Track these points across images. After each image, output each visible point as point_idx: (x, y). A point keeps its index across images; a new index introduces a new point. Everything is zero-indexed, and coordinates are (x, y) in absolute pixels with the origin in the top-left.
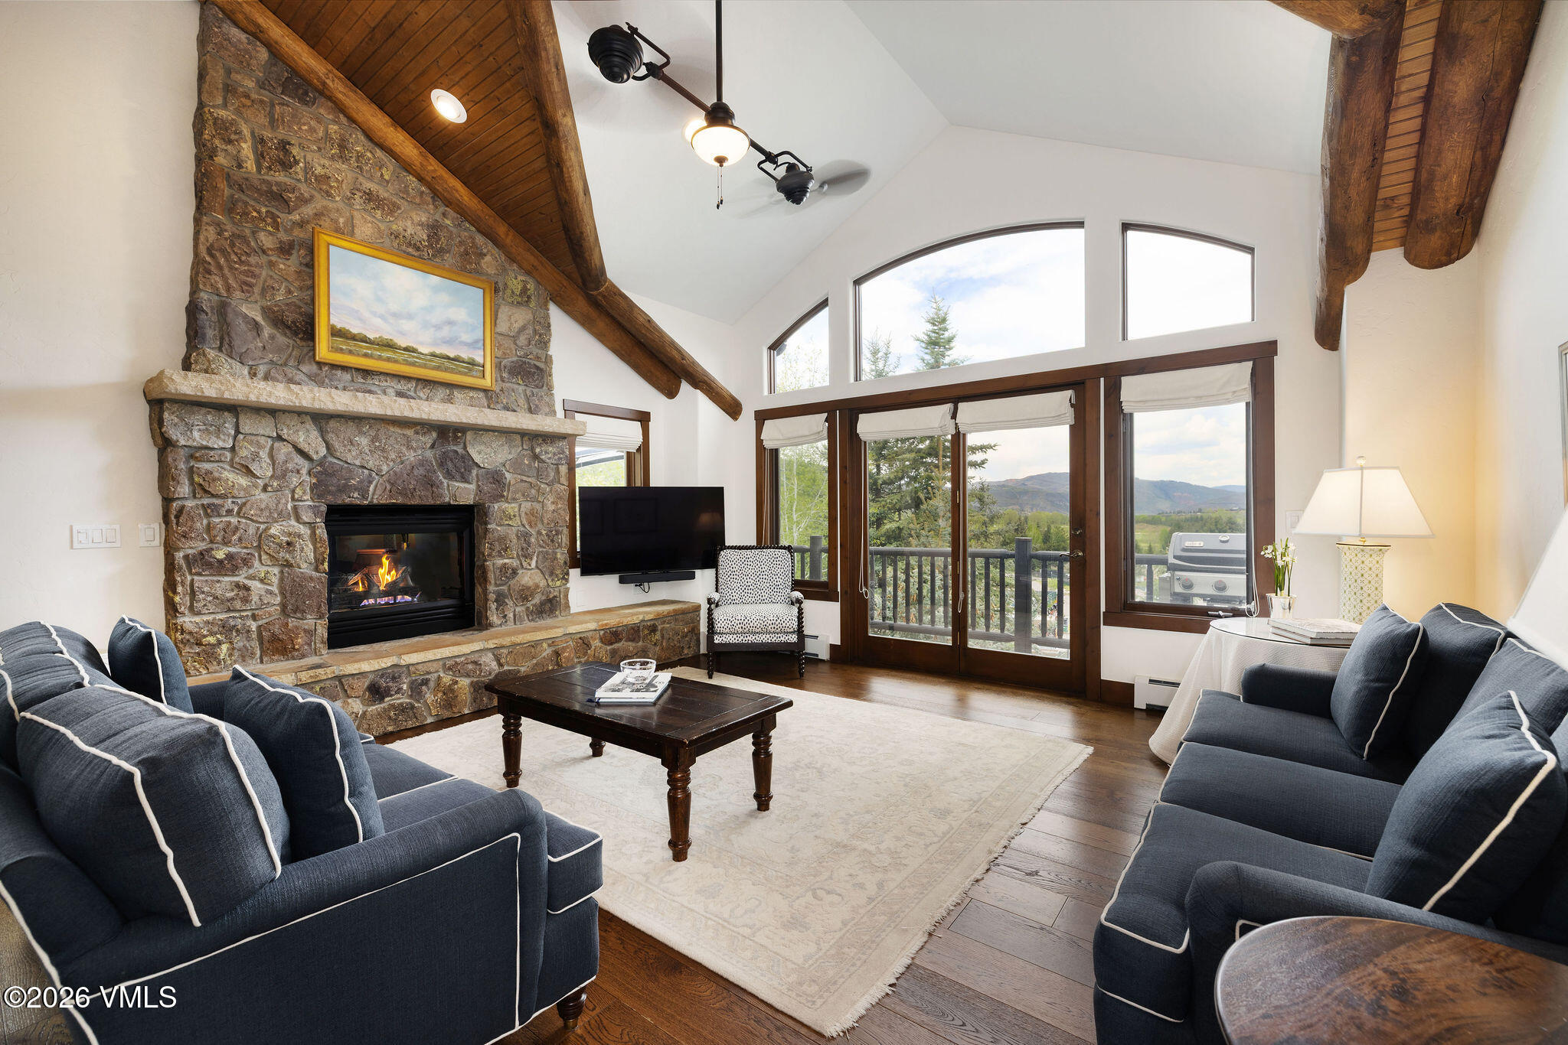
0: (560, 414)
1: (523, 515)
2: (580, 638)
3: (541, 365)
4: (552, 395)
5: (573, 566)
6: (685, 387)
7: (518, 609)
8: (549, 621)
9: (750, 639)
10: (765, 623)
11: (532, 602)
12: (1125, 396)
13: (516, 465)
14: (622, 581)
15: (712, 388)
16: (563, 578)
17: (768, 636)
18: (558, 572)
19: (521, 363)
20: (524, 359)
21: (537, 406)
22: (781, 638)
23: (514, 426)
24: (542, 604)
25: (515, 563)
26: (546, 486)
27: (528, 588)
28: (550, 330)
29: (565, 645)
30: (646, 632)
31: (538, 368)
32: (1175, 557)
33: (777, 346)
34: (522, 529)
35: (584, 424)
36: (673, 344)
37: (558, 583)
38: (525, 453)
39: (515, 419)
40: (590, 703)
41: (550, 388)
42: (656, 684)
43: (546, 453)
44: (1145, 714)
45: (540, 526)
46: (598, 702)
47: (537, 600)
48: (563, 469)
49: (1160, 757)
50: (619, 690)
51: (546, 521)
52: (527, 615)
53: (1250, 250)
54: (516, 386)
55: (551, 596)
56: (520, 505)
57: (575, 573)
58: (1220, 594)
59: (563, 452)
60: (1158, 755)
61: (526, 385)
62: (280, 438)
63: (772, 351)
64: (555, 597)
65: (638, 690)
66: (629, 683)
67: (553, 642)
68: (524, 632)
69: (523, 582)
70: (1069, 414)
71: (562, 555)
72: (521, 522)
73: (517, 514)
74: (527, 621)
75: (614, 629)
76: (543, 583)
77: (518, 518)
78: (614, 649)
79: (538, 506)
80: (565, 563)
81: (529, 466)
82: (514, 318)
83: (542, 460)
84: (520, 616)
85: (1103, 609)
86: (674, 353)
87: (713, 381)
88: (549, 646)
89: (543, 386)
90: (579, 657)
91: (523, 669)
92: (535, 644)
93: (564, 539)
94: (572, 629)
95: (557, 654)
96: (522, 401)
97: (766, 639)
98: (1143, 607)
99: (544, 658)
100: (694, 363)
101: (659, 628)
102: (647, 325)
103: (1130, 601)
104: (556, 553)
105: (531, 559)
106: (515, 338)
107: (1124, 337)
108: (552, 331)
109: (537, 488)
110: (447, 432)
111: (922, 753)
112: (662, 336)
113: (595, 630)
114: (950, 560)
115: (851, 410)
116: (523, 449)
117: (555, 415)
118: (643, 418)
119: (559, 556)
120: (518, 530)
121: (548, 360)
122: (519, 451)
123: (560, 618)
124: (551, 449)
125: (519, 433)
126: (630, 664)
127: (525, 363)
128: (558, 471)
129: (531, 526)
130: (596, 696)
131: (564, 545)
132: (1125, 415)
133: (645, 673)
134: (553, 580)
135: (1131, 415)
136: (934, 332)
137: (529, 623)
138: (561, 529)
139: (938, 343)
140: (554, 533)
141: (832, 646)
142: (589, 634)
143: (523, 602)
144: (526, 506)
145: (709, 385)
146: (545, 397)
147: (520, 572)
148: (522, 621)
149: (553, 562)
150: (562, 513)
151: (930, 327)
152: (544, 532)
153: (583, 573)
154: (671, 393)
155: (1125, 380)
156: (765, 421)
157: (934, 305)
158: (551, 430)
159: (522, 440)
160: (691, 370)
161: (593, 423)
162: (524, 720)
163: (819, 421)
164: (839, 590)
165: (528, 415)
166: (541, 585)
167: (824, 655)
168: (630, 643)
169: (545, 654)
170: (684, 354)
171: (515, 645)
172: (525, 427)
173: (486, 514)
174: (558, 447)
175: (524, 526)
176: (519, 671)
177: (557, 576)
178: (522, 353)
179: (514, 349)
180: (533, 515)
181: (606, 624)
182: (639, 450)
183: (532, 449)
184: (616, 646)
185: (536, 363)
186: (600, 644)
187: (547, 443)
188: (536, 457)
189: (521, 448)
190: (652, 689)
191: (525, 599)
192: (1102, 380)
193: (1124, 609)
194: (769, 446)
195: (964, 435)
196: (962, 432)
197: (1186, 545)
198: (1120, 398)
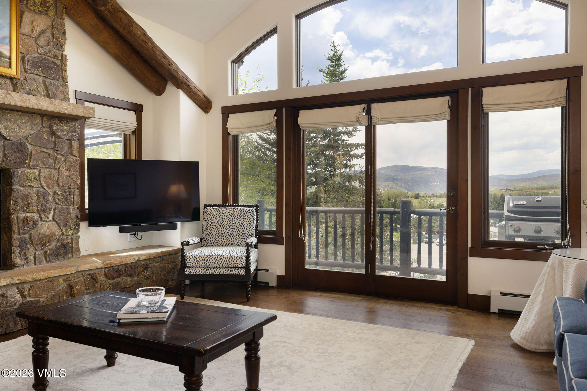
0: (73, 101)
1: (42, 178)
2: (89, 275)
3: (58, 62)
4: (67, 86)
5: (82, 220)
6: (170, 88)
7: (37, 253)
8: (63, 262)
9: (210, 271)
10: (221, 260)
11: (49, 247)
12: (485, 100)
13: (37, 139)
14: (122, 231)
15: (191, 89)
16: (75, 228)
17: (224, 270)
18: (71, 223)
19: (41, 59)
20: (44, 56)
21: (54, 94)
22: (233, 272)
23: (35, 107)
24: (58, 249)
25: (36, 216)
26: (61, 156)
27: (47, 236)
28: (65, 35)
29: (77, 280)
30: (141, 269)
31: (55, 64)
32: (509, 211)
33: (238, 60)
34: (41, 189)
35: (93, 109)
36: (162, 53)
37: (71, 232)
38: (44, 130)
39: (37, 102)
40: (112, 324)
41: (65, 80)
42: (167, 306)
43: (62, 130)
44: (497, 315)
45: (56, 188)
46: (119, 323)
47: (53, 245)
48: (75, 144)
49: (520, 344)
50: (136, 313)
51: (61, 184)
52: (46, 258)
54: (37, 77)
55: (65, 242)
56: (40, 171)
57: (84, 225)
58: (538, 235)
59: (75, 131)
60: (518, 343)
61: (45, 77)
63: (235, 64)
64: (68, 243)
65: (152, 312)
66: (144, 306)
67: (67, 278)
68: (44, 270)
69: (42, 232)
70: (447, 110)
71: (74, 211)
72: (41, 184)
73: (37, 178)
74: (45, 262)
75: (116, 267)
76: (58, 232)
77: (38, 181)
78: (115, 283)
79: (54, 172)
80: (77, 217)
81: (48, 140)
82: (36, 23)
83: (58, 136)
84: (39, 258)
85: (469, 245)
86: (163, 60)
87: (191, 83)
88: (64, 281)
89: (59, 78)
90: (88, 289)
91: (42, 300)
92: (53, 280)
93: (75, 198)
94: (83, 268)
95: (71, 287)
96: (42, 89)
97: (222, 272)
98: (495, 243)
99: (60, 290)
100: (178, 68)
101: (150, 266)
102: (143, 37)
103: (486, 240)
104: (69, 209)
105: (49, 213)
106: (36, 39)
107: (484, 61)
108: (67, 36)
109: (54, 158)
111: (360, 350)
112: (154, 47)
113: (101, 268)
115: (294, 108)
116: (43, 127)
117: (69, 102)
118: (137, 109)
119: (71, 211)
120: (38, 191)
121: (63, 59)
122: (39, 128)
123: (72, 259)
124: (65, 128)
125: (39, 114)
126: (143, 291)
127: (44, 59)
128: (71, 146)
129: (49, 188)
130: (117, 318)
131: (75, 203)
132: (484, 113)
133: (155, 298)
134: (66, 230)
135: (487, 114)
136: (332, 67)
137: (47, 264)
138: (73, 190)
139: (335, 74)
140: (67, 193)
141: (279, 277)
142: (97, 271)
143: (42, 247)
144: (45, 172)
145: (188, 86)
146: (61, 88)
147: (40, 223)
148: (41, 263)
149: (66, 216)
150: (74, 177)
151: (329, 63)
152: (59, 193)
153: (91, 225)
154: (159, 91)
155: (485, 90)
156: (231, 115)
157: (333, 49)
158: (66, 112)
159: (42, 120)
160: (175, 74)
161: (100, 111)
162: (52, 340)
163: (270, 115)
164: (284, 236)
165: (47, 99)
166: (57, 233)
167: (273, 283)
168: (128, 278)
169: (60, 287)
170: (171, 62)
171: (35, 281)
172: (45, 108)
173: (11, 177)
174: (71, 127)
175: (43, 187)
176: (39, 301)
177: (70, 226)
178: (42, 51)
179: (36, 48)
180: (50, 179)
181: (110, 264)
182: (134, 133)
183: (50, 127)
184: (117, 280)
185: (54, 60)
186: (105, 279)
187: (62, 123)
188: (53, 133)
189: (41, 126)
190: (164, 310)
191: (44, 244)
192: (470, 90)
193: (483, 246)
194: (232, 132)
195: (375, 126)
196: (373, 124)
197: (515, 203)
198: (482, 102)
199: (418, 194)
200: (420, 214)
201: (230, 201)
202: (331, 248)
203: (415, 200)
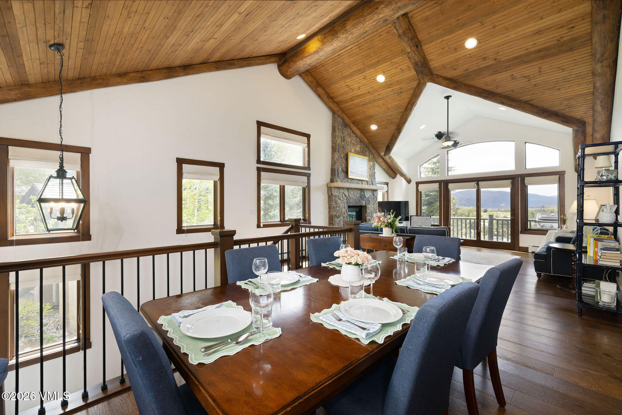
0: (376, 184)
3: (374, 175)
4: (375, 180)
6: (398, 176)
12: (526, 182)
13: (371, 197)
15: (404, 176)
20: (372, 173)
21: (373, 183)
32: (538, 219)
35: (380, 186)
43: (374, 194)
44: (531, 253)
48: (376, 198)
53: (559, 150)
56: (371, 205)
61: (372, 179)
62: (343, 193)
70: (510, 184)
72: (371, 209)
73: (371, 207)
82: (372, 163)
85: (520, 230)
86: (399, 169)
102: (395, 163)
103: (527, 229)
107: (526, 168)
110: (362, 190)
114: (476, 220)
115: (446, 182)
118: (388, 184)
120: (371, 211)
122: (371, 194)
135: (527, 186)
154: (394, 177)
155: (526, 178)
156: (420, 185)
158: (375, 188)
159: (372, 191)
160: (402, 173)
163: (436, 185)
165: (372, 186)
172: (372, 188)
173: (366, 207)
174: (377, 192)
179: (370, 171)
182: (386, 192)
192: (520, 178)
194: (420, 190)
195: (480, 189)
196: (480, 188)
197: (542, 216)
198: (524, 182)
199: (486, 209)
200: (498, 220)
201: (419, 214)
202: (464, 230)
203: (483, 213)
